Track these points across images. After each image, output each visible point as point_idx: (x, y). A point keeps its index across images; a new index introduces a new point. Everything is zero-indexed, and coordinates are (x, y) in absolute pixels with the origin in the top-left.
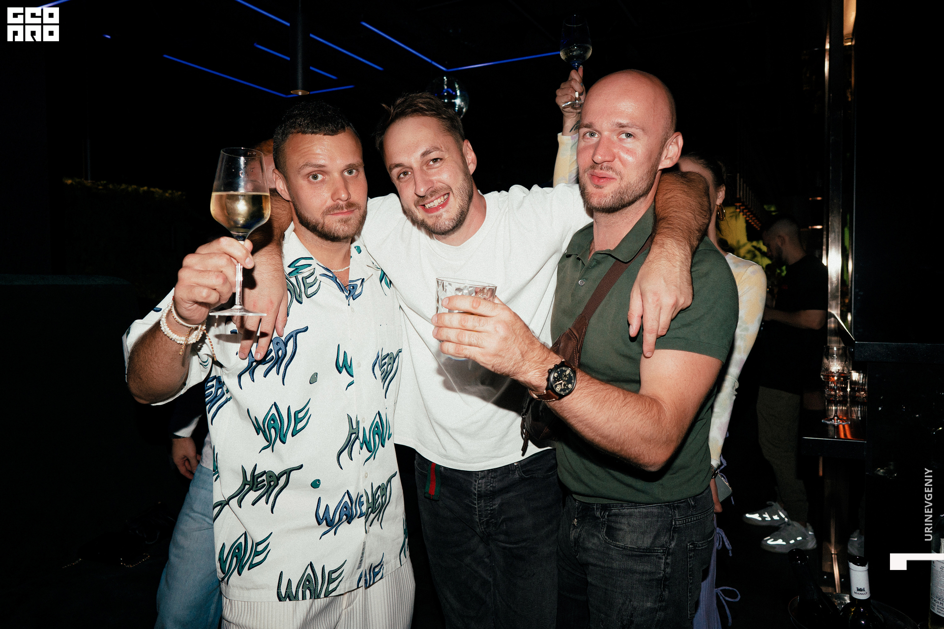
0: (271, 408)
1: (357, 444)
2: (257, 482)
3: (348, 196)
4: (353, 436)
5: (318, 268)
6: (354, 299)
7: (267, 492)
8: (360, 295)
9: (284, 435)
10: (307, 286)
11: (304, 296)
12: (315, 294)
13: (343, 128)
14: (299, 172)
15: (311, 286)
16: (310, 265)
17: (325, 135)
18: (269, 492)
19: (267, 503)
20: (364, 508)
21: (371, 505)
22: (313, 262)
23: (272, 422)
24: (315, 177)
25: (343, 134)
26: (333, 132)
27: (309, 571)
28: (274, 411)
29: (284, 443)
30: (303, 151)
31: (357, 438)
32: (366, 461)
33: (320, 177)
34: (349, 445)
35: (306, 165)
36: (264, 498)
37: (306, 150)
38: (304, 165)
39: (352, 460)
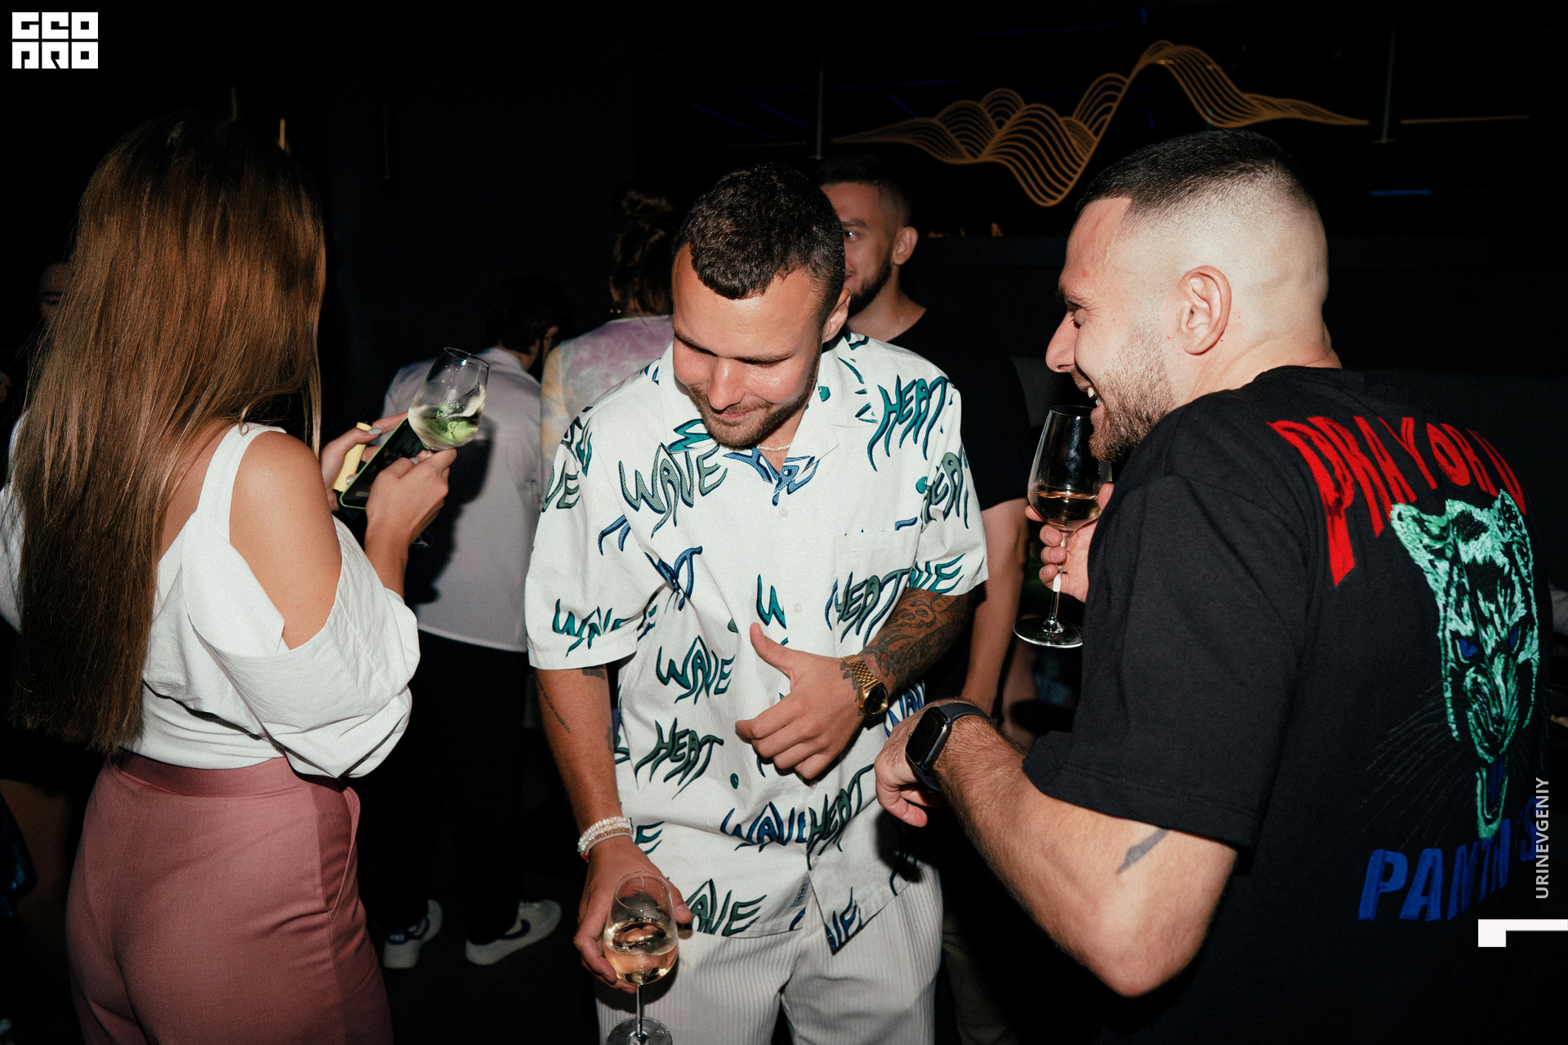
6: (789, 493)
8: (802, 484)
10: (704, 473)
11: (696, 492)
12: (717, 486)
15: (710, 473)
23: (699, 661)
27: (706, 891)
28: (699, 646)
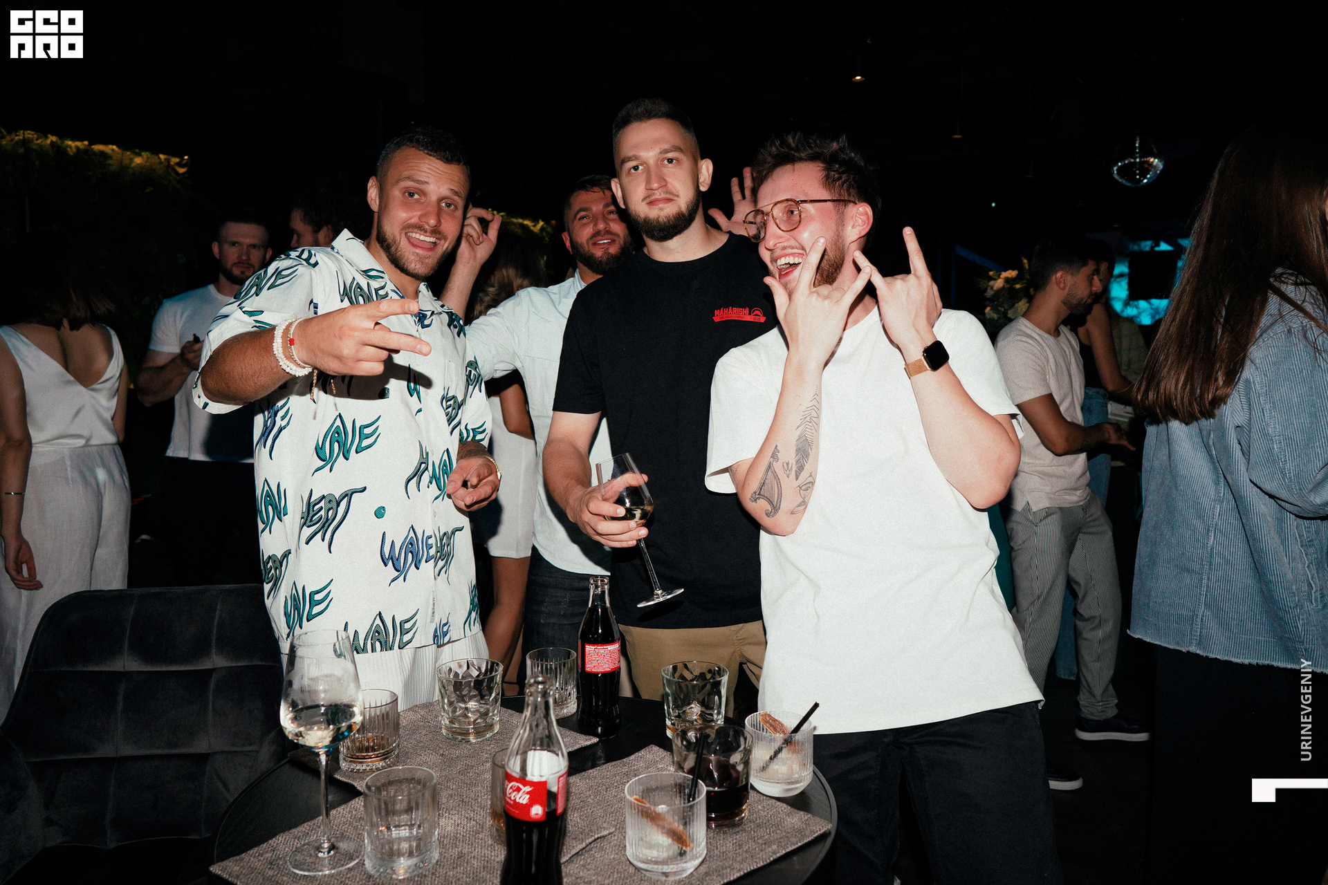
0: (336, 419)
1: (426, 477)
2: (313, 511)
3: (437, 223)
4: (423, 466)
5: (389, 282)
6: (422, 328)
7: (323, 527)
8: (428, 326)
9: (348, 451)
13: (458, 162)
14: (398, 182)
16: (382, 278)
17: (438, 159)
18: (325, 528)
19: (323, 540)
20: (432, 552)
21: (440, 549)
22: (386, 276)
23: (336, 435)
24: (411, 195)
25: (456, 166)
26: (448, 161)
27: (378, 621)
28: (338, 422)
29: (347, 459)
30: (410, 164)
31: (426, 469)
32: (435, 499)
33: (416, 196)
34: (417, 474)
35: (409, 178)
36: (320, 534)
37: (413, 164)
38: (406, 178)
39: (419, 491)
